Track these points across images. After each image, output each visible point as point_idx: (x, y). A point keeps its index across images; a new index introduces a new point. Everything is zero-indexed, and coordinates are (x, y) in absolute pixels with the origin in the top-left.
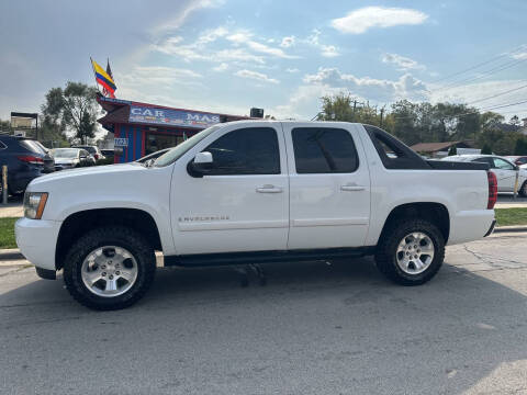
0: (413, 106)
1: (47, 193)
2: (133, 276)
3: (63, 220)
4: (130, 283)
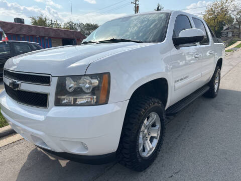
0: (75, 24)
1: (109, 74)
2: (158, 132)
3: (129, 98)
4: (157, 139)
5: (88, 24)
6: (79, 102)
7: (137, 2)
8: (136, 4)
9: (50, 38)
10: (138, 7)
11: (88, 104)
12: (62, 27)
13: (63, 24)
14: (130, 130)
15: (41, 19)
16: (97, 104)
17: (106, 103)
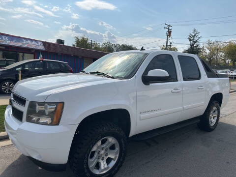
0: (112, 45)
1: (63, 103)
2: (116, 155)
3: (79, 123)
4: (115, 160)
5: (123, 45)
6: (41, 121)
7: (170, 28)
8: (169, 29)
9: (83, 57)
10: (170, 32)
11: (45, 124)
12: (100, 47)
13: (101, 44)
14: (80, 148)
15: (83, 39)
16: (51, 124)
17: (57, 124)
